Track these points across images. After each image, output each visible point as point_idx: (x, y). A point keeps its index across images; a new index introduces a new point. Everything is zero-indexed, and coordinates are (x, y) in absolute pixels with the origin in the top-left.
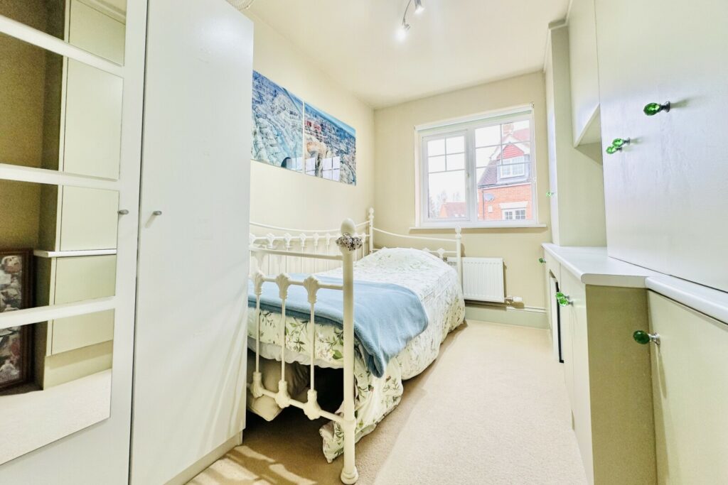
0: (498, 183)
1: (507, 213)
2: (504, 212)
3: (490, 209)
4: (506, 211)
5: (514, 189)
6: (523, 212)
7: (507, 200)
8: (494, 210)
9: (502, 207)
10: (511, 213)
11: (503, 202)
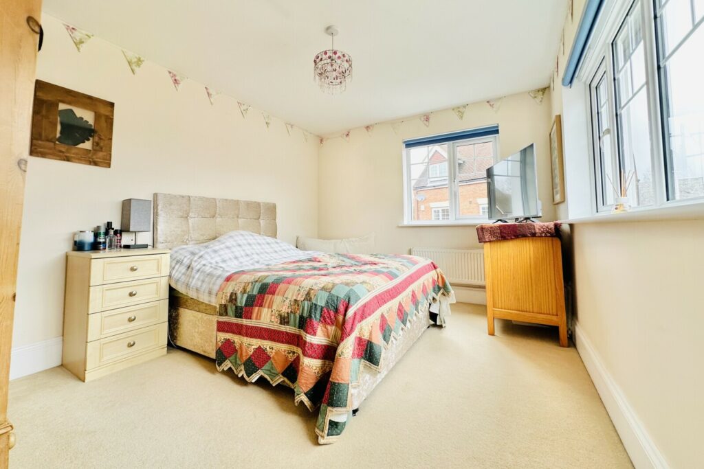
0: (428, 185)
1: (435, 211)
2: (433, 210)
3: (422, 208)
4: (435, 209)
5: (440, 191)
6: (447, 211)
7: (436, 200)
8: (425, 208)
9: (431, 206)
10: (438, 211)
11: (432, 202)
